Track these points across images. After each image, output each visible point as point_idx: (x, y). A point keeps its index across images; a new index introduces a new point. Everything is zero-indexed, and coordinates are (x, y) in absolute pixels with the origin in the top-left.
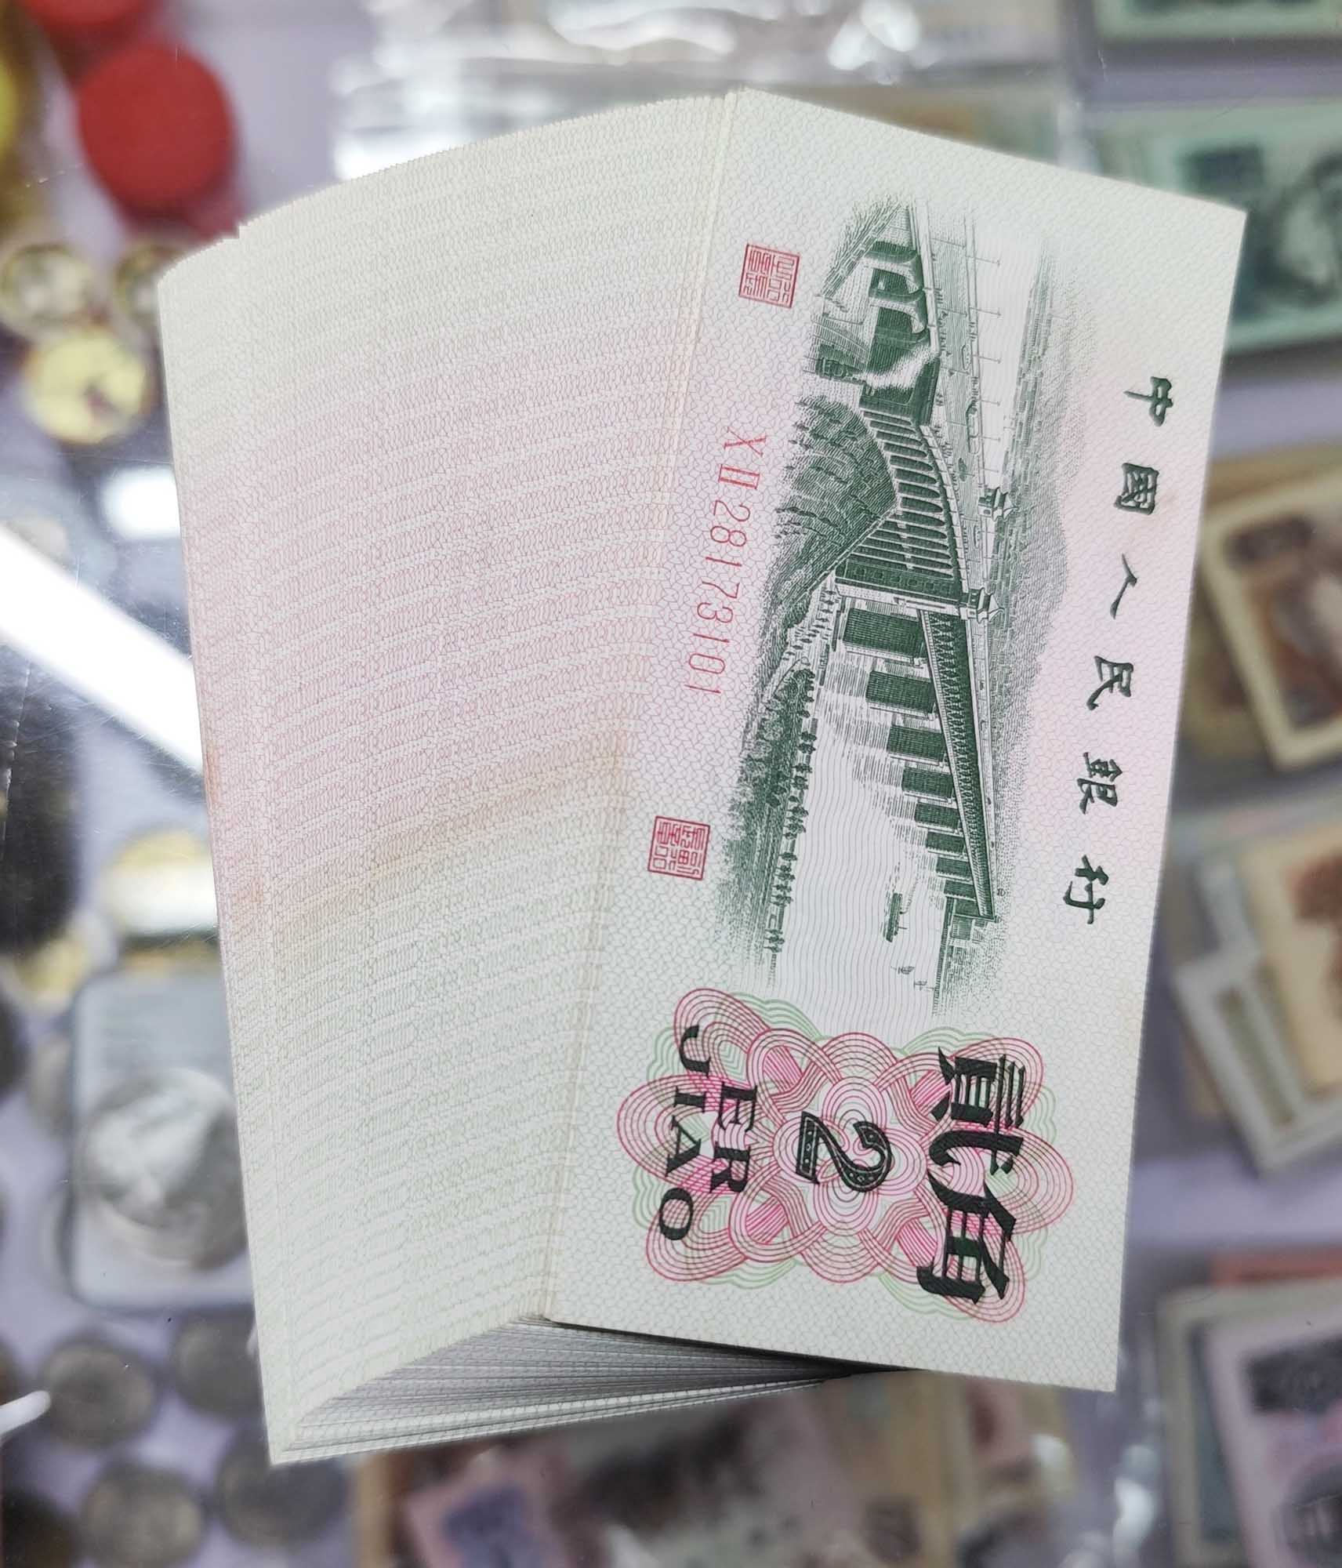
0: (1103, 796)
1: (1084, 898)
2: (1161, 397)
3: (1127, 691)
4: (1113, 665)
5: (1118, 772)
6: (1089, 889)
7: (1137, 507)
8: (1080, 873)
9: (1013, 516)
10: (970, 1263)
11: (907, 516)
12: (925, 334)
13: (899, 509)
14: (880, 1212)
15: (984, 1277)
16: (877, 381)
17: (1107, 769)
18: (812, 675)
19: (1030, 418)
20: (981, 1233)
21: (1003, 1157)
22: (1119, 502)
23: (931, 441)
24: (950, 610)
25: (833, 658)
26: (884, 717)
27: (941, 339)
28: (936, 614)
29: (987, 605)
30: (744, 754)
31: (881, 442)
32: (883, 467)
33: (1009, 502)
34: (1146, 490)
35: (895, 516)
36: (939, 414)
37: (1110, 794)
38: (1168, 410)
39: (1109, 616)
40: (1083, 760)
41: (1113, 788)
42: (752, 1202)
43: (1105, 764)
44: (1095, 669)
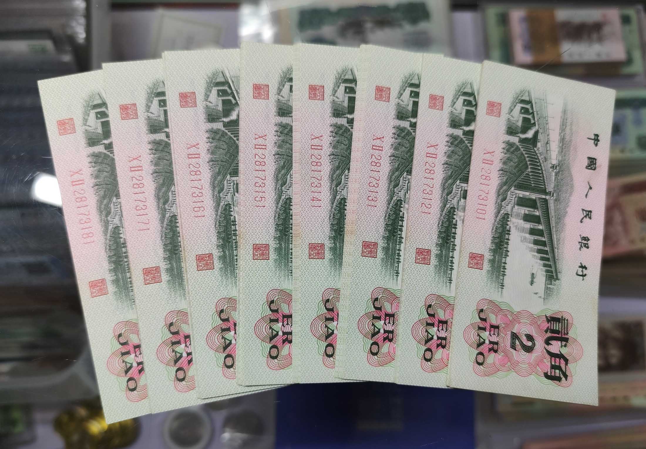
0: (585, 246)
1: (581, 274)
2: (596, 139)
3: (590, 218)
4: (586, 211)
5: (589, 240)
6: (582, 271)
7: (591, 169)
8: (581, 267)
9: (559, 172)
10: (557, 371)
11: (532, 172)
12: (535, 123)
13: (529, 170)
14: (533, 358)
15: (561, 375)
16: (523, 136)
17: (586, 239)
18: (509, 215)
19: (563, 145)
20: (560, 363)
21: (564, 343)
22: (587, 168)
23: (537, 152)
24: (544, 197)
25: (514, 210)
26: (528, 226)
27: (539, 125)
28: (540, 198)
29: (553, 196)
30: (492, 235)
31: (524, 152)
32: (525, 159)
33: (558, 168)
34: (594, 164)
35: (528, 172)
36: (539, 145)
37: (587, 246)
38: (598, 142)
39: (585, 198)
40: (579, 237)
41: (587, 244)
42: (499, 356)
43: (585, 237)
44: (582, 212)
